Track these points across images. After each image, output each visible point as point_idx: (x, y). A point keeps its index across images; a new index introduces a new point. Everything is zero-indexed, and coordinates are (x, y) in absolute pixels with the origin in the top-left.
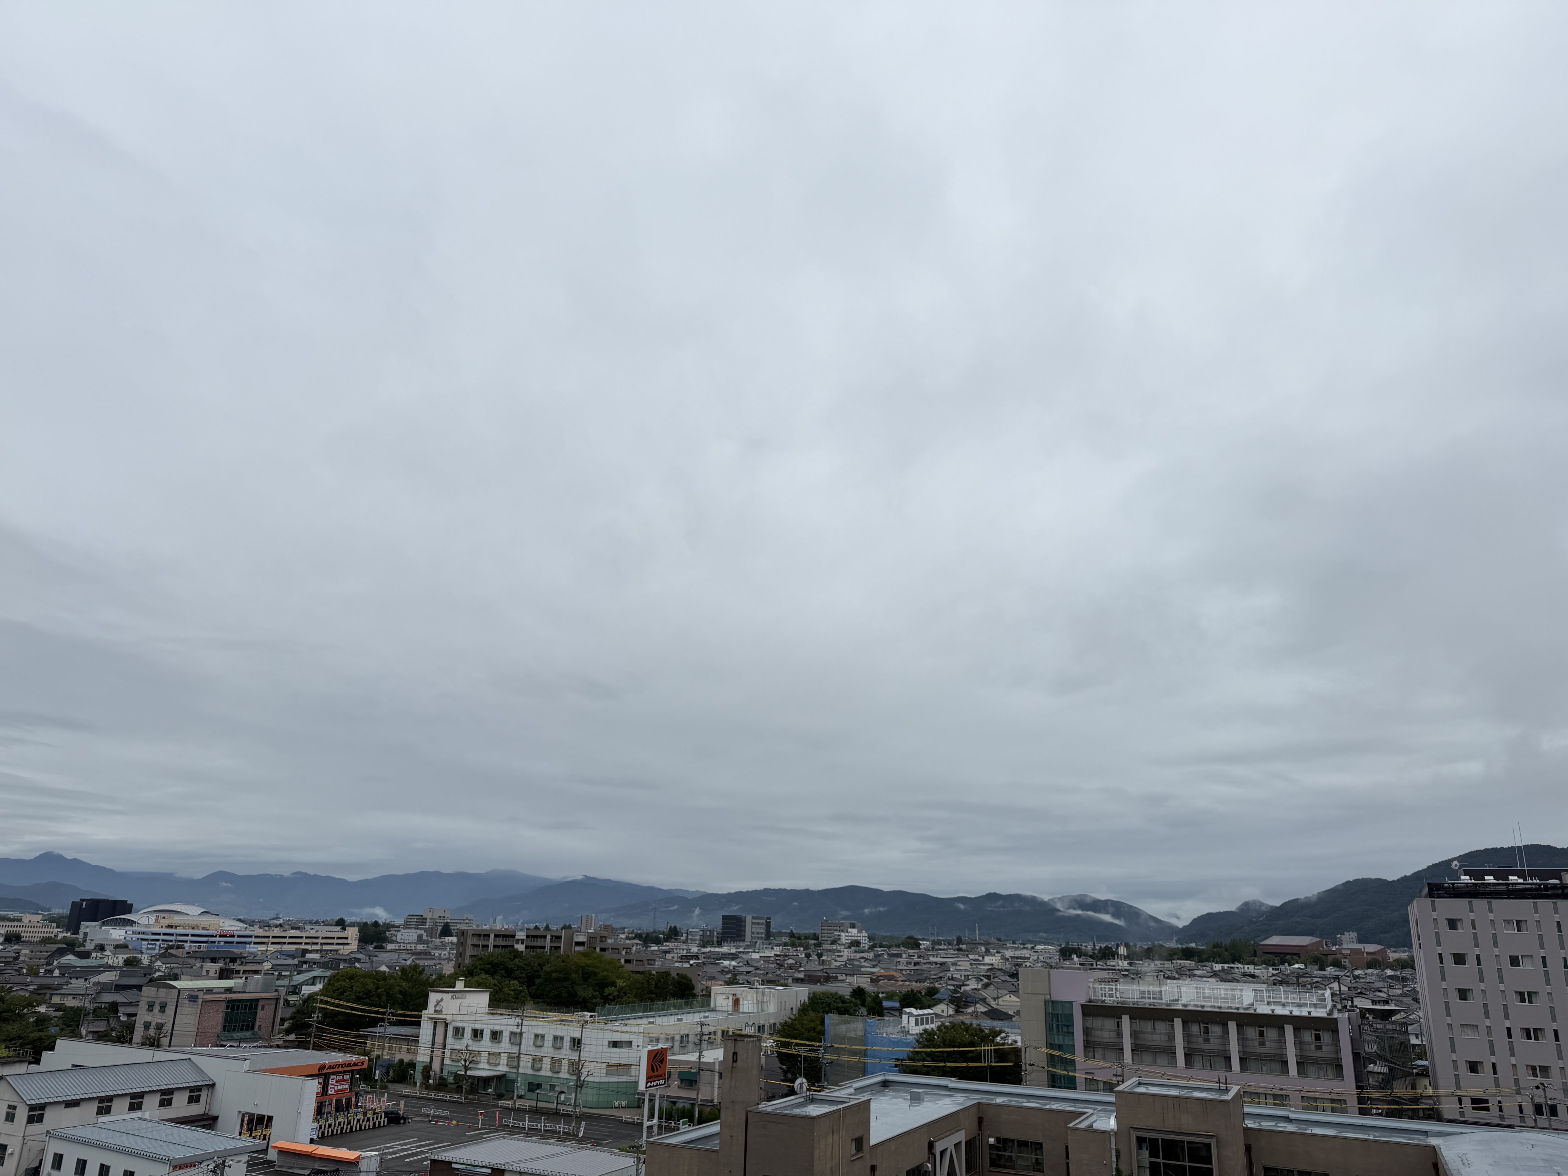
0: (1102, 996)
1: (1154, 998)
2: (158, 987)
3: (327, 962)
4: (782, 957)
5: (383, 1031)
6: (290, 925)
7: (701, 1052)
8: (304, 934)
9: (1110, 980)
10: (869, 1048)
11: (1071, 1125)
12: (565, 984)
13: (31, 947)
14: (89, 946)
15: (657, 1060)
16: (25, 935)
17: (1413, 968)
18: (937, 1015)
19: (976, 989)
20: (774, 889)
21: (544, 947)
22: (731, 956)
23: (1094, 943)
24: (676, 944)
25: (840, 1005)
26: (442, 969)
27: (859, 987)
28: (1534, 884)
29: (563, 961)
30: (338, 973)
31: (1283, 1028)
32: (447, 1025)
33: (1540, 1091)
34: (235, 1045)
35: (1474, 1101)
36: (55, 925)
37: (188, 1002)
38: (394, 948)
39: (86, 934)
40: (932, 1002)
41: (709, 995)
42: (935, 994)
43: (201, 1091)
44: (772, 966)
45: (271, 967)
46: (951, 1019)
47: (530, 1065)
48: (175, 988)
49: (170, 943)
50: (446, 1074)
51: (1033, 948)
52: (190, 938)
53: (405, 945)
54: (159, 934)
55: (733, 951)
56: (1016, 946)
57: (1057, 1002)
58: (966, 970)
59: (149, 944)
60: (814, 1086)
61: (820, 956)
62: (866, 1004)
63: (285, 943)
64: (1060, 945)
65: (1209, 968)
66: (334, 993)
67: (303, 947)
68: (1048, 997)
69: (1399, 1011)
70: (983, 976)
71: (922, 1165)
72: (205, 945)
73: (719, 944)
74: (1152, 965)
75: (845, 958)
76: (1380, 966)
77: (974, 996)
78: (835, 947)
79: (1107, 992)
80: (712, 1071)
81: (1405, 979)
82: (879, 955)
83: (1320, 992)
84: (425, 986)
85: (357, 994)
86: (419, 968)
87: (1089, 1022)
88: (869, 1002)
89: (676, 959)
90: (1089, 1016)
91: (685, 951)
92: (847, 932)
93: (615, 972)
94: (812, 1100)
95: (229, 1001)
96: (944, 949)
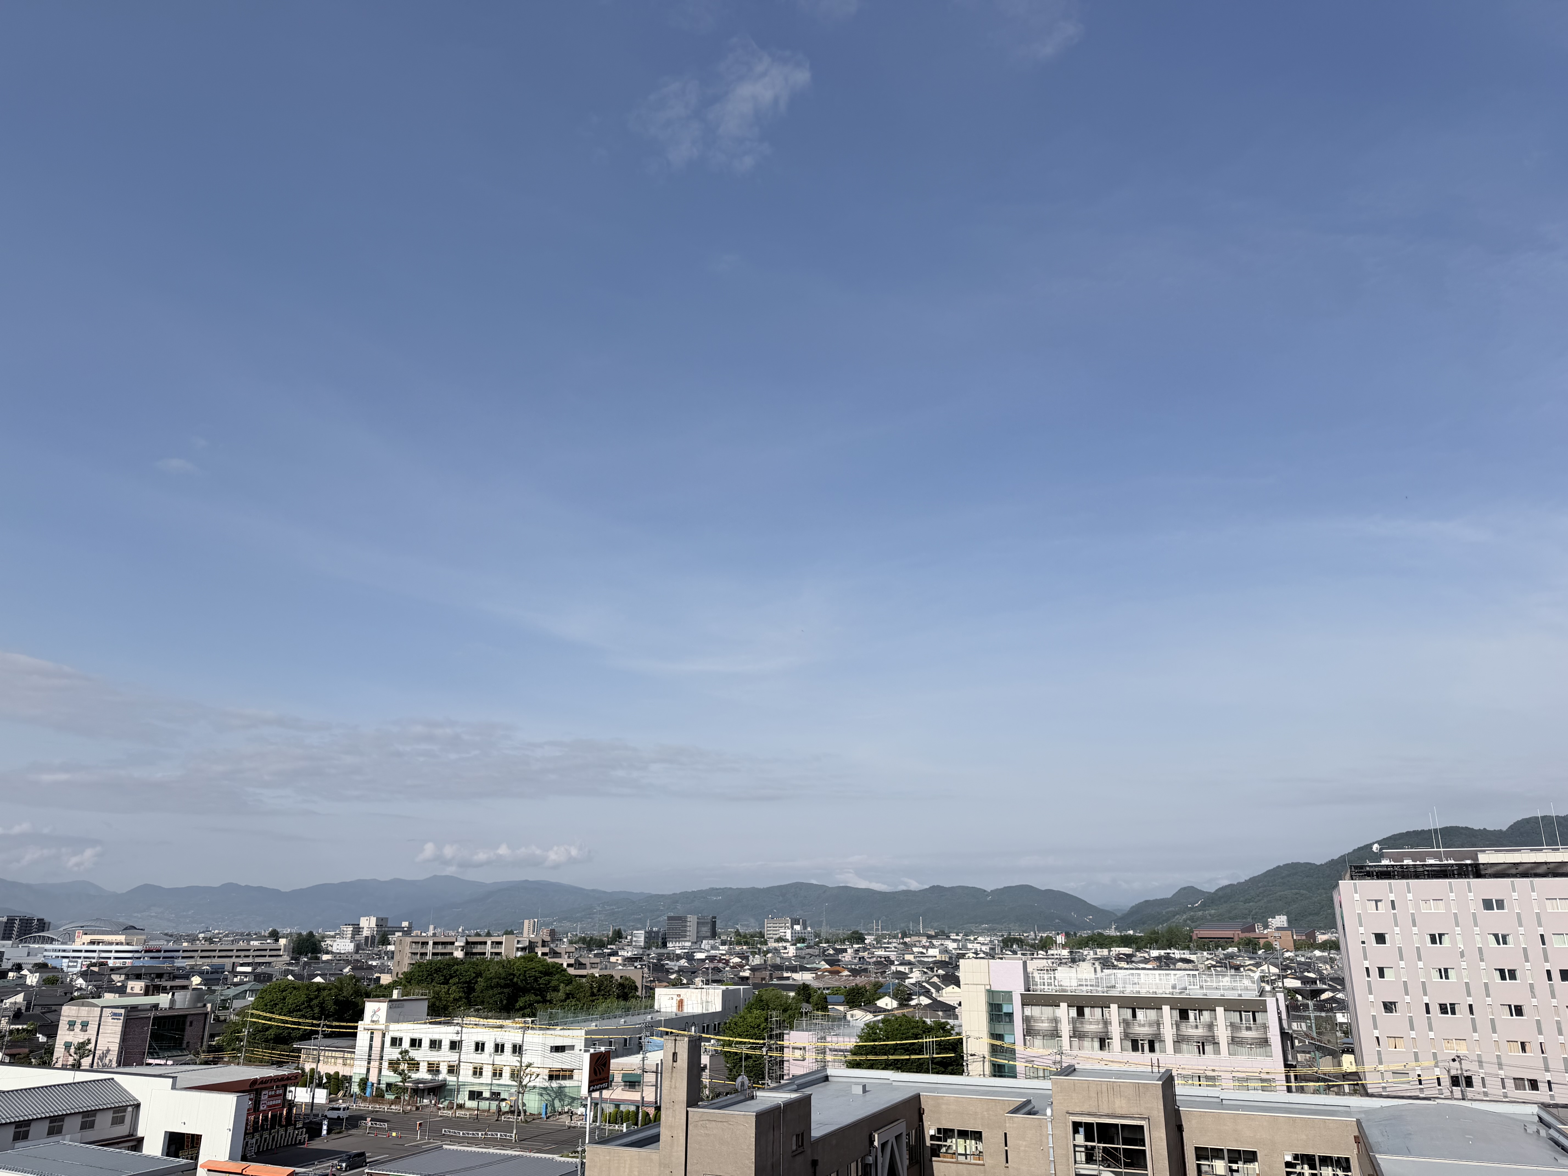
0: (1041, 985)
1: (1091, 985)
2: (79, 1005)
3: (259, 975)
4: (728, 956)
5: (318, 1044)
6: (220, 938)
7: (645, 1054)
8: (235, 947)
9: (1049, 968)
11: (1009, 1113)
12: (506, 990)
14: (6, 965)
17: (1340, 948)
18: (882, 1010)
19: (919, 981)
20: (720, 889)
21: (484, 954)
22: (675, 957)
23: (1035, 933)
24: (620, 947)
26: (379, 978)
27: (804, 983)
28: (1450, 864)
29: (504, 967)
30: (270, 985)
31: (1215, 1010)
32: (384, 1035)
33: (1456, 1064)
34: (162, 1063)
35: (1396, 1075)
37: (111, 1021)
38: (330, 958)
40: (876, 996)
41: (652, 997)
42: (880, 987)
43: (125, 1112)
44: (718, 965)
45: (199, 982)
46: (896, 1012)
47: (471, 1072)
48: (97, 1006)
49: (93, 961)
50: (384, 1086)
51: (975, 939)
52: (113, 955)
53: (342, 955)
54: (81, 951)
55: (678, 952)
56: (960, 937)
57: (997, 992)
58: (909, 963)
59: (69, 961)
60: (759, 1084)
61: (765, 953)
62: (811, 1000)
63: (214, 957)
64: (1003, 936)
65: (1146, 955)
66: (266, 1005)
67: (233, 960)
68: (988, 987)
69: (1325, 991)
71: (863, 1158)
72: (130, 961)
73: (664, 945)
74: (1091, 952)
75: (791, 955)
76: (1309, 948)
77: (917, 989)
78: (780, 945)
79: (1046, 981)
80: (657, 1072)
81: (1332, 960)
82: (825, 951)
83: (1252, 974)
84: (362, 996)
85: (290, 1006)
86: (354, 977)
87: (1028, 1011)
88: (814, 999)
89: (620, 962)
90: (1029, 1005)
91: (629, 952)
92: (793, 929)
93: (557, 976)
94: (752, 1097)
95: (155, 1018)
96: (888, 943)
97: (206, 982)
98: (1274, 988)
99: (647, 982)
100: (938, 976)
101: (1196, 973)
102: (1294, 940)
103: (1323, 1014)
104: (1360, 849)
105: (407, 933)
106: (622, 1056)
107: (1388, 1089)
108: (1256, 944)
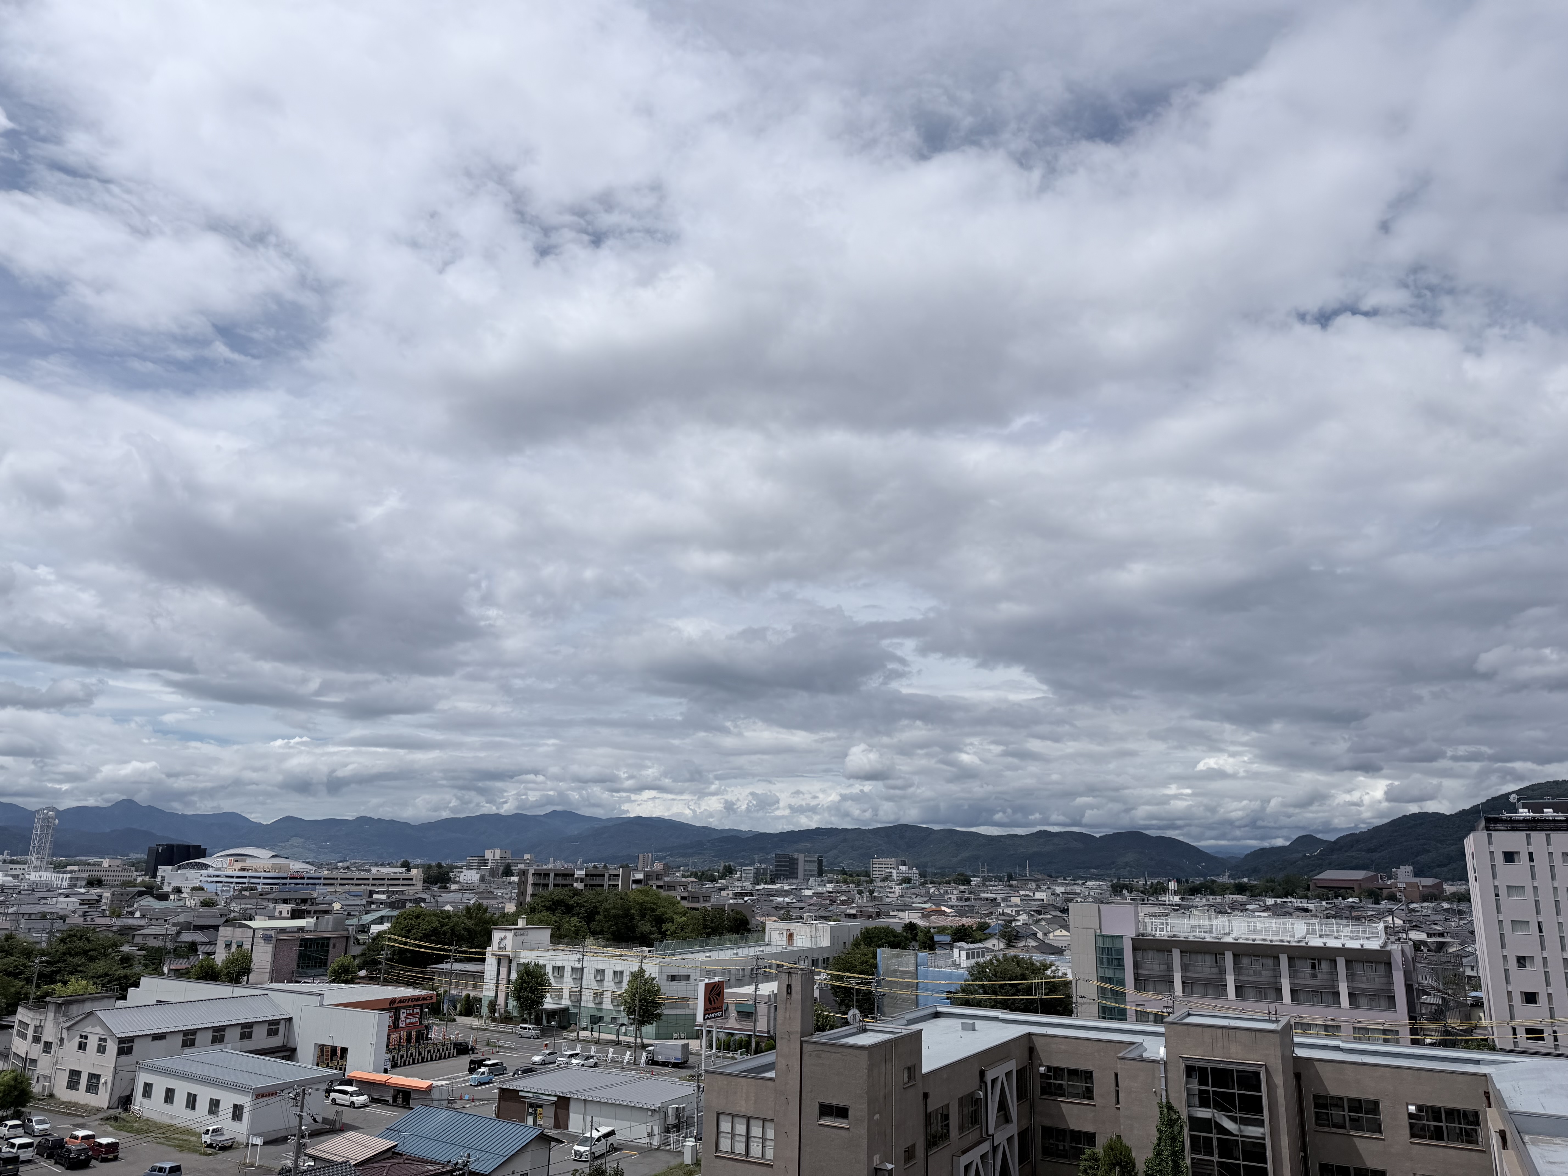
0: (1152, 930)
1: (1204, 932)
2: (234, 926)
3: (394, 902)
4: (834, 893)
5: (449, 967)
6: (357, 867)
7: (757, 986)
8: (370, 876)
9: (1161, 914)
11: (1120, 1055)
12: (623, 920)
13: (113, 889)
14: (167, 889)
15: (714, 993)
16: (106, 878)
17: (1470, 901)
18: (988, 950)
19: (1026, 924)
20: (826, 828)
21: (602, 886)
22: (784, 893)
23: (1145, 880)
24: (731, 881)
25: (892, 939)
26: (504, 907)
27: (911, 922)
29: (621, 899)
30: (405, 912)
31: (1335, 961)
32: (510, 961)
34: (310, 981)
35: (1529, 1031)
37: (263, 942)
38: (457, 888)
39: (163, 878)
40: (983, 937)
41: (762, 931)
42: (987, 928)
43: (279, 1025)
44: (825, 902)
45: (340, 907)
46: (1003, 953)
47: (591, 998)
48: (250, 927)
49: (244, 886)
50: (511, 1008)
51: (1084, 884)
52: (262, 881)
53: (468, 885)
54: (233, 877)
55: (786, 888)
56: (1067, 882)
57: (1108, 936)
58: (1017, 906)
59: (223, 886)
60: (868, 1017)
61: (872, 892)
62: (917, 938)
63: (352, 884)
65: (1262, 903)
66: (402, 931)
67: (370, 888)
68: (1098, 931)
69: (1454, 943)
70: (1034, 911)
71: (973, 1093)
72: (276, 887)
73: (773, 882)
74: (1204, 900)
75: (896, 894)
76: (1436, 900)
77: (1025, 931)
78: (886, 884)
79: (1158, 926)
80: (768, 1003)
81: (1461, 912)
82: (931, 891)
83: (1374, 925)
84: (489, 924)
85: (423, 932)
86: (482, 906)
87: (1140, 956)
88: (921, 936)
89: (731, 896)
90: (1139, 950)
91: (739, 888)
92: (898, 869)
93: (672, 909)
94: (865, 1030)
95: (302, 940)
96: (994, 886)
98: (1399, 940)
99: (757, 916)
100: (1045, 919)
101: (1315, 922)
102: (1420, 892)
104: (1494, 799)
106: (735, 987)
107: (1520, 1046)
108: (1378, 895)
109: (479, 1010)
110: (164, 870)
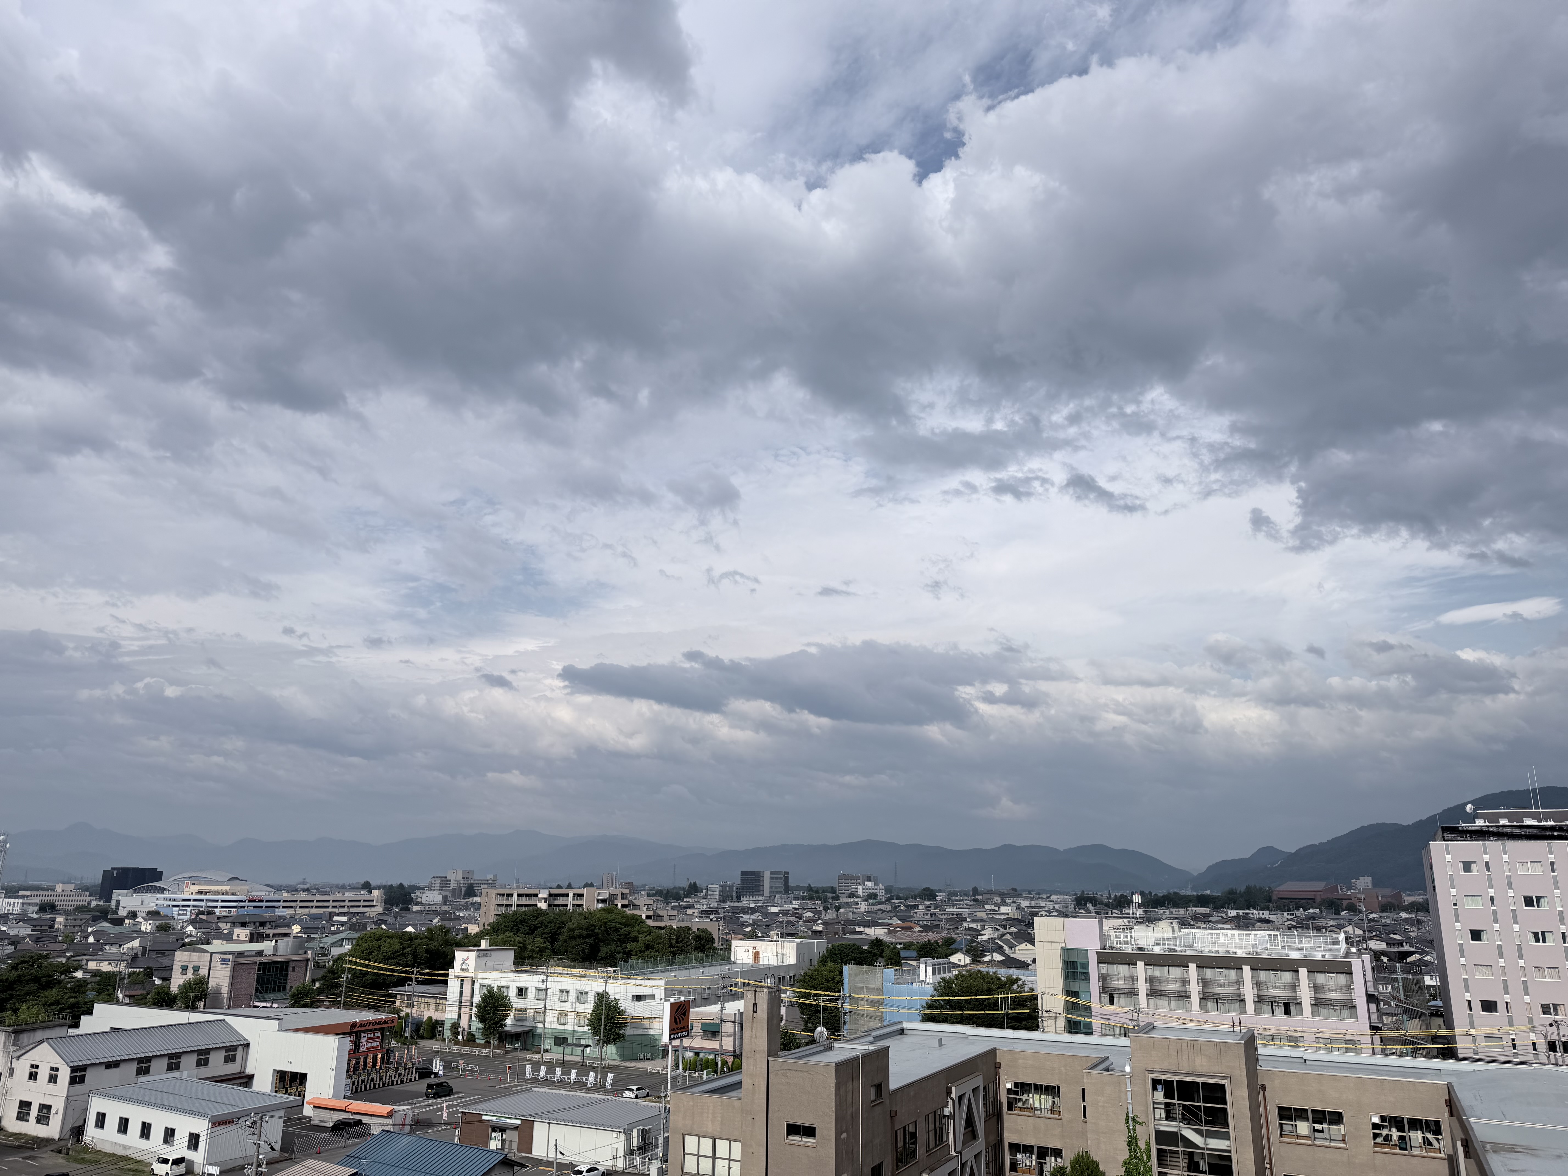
0: (1117, 944)
1: (1169, 945)
2: (191, 951)
3: (355, 924)
4: (801, 910)
5: (412, 990)
6: (317, 889)
7: (722, 1005)
8: (331, 898)
9: (1125, 927)
10: (887, 997)
11: (1087, 1069)
12: (588, 940)
13: (66, 915)
14: (122, 913)
16: (59, 903)
17: (1428, 911)
18: (955, 966)
19: (992, 938)
20: (791, 845)
21: (566, 905)
22: (750, 911)
23: (1109, 892)
24: (696, 900)
25: (859, 955)
26: (467, 928)
27: (877, 938)
28: (1548, 825)
29: (585, 918)
30: (365, 934)
31: (1298, 971)
32: (473, 982)
33: (1554, 1029)
34: (268, 1005)
35: (1487, 1039)
36: (87, 893)
37: (220, 965)
38: (420, 909)
39: (118, 902)
40: (949, 951)
41: (729, 949)
42: (953, 943)
43: (236, 1051)
44: (792, 919)
45: (299, 930)
46: (968, 968)
47: (556, 1020)
48: (206, 951)
49: (201, 909)
50: (474, 1030)
51: (1048, 897)
52: (219, 904)
53: (431, 906)
54: (190, 900)
55: (752, 905)
56: (1032, 896)
57: (1073, 950)
58: (982, 920)
59: (180, 910)
60: (835, 1035)
61: (838, 908)
62: (884, 954)
63: (312, 907)
64: (1076, 894)
65: (1224, 915)
66: (362, 953)
67: (330, 910)
68: (1063, 945)
69: (1412, 953)
70: (999, 925)
71: (941, 1109)
72: (235, 910)
73: (739, 899)
74: (1167, 912)
75: (862, 910)
76: (1394, 910)
77: (990, 946)
78: (852, 900)
79: (1123, 939)
80: (734, 1022)
81: (1419, 922)
82: (896, 907)
83: (1334, 935)
84: (451, 946)
85: (385, 954)
86: (444, 928)
87: (1105, 969)
88: (887, 952)
89: (696, 914)
90: (1104, 963)
91: (705, 906)
92: (864, 885)
93: (637, 928)
94: (830, 1048)
95: (260, 964)
96: (960, 900)
97: (305, 930)
98: (1359, 950)
99: (723, 934)
100: (1011, 933)
101: (1278, 933)
102: (1379, 902)
103: (1410, 977)
104: (1449, 809)
105: (492, 884)
106: (701, 1006)
107: (1480, 1054)
108: (1338, 906)
109: (441, 1033)
110: (118, 895)
